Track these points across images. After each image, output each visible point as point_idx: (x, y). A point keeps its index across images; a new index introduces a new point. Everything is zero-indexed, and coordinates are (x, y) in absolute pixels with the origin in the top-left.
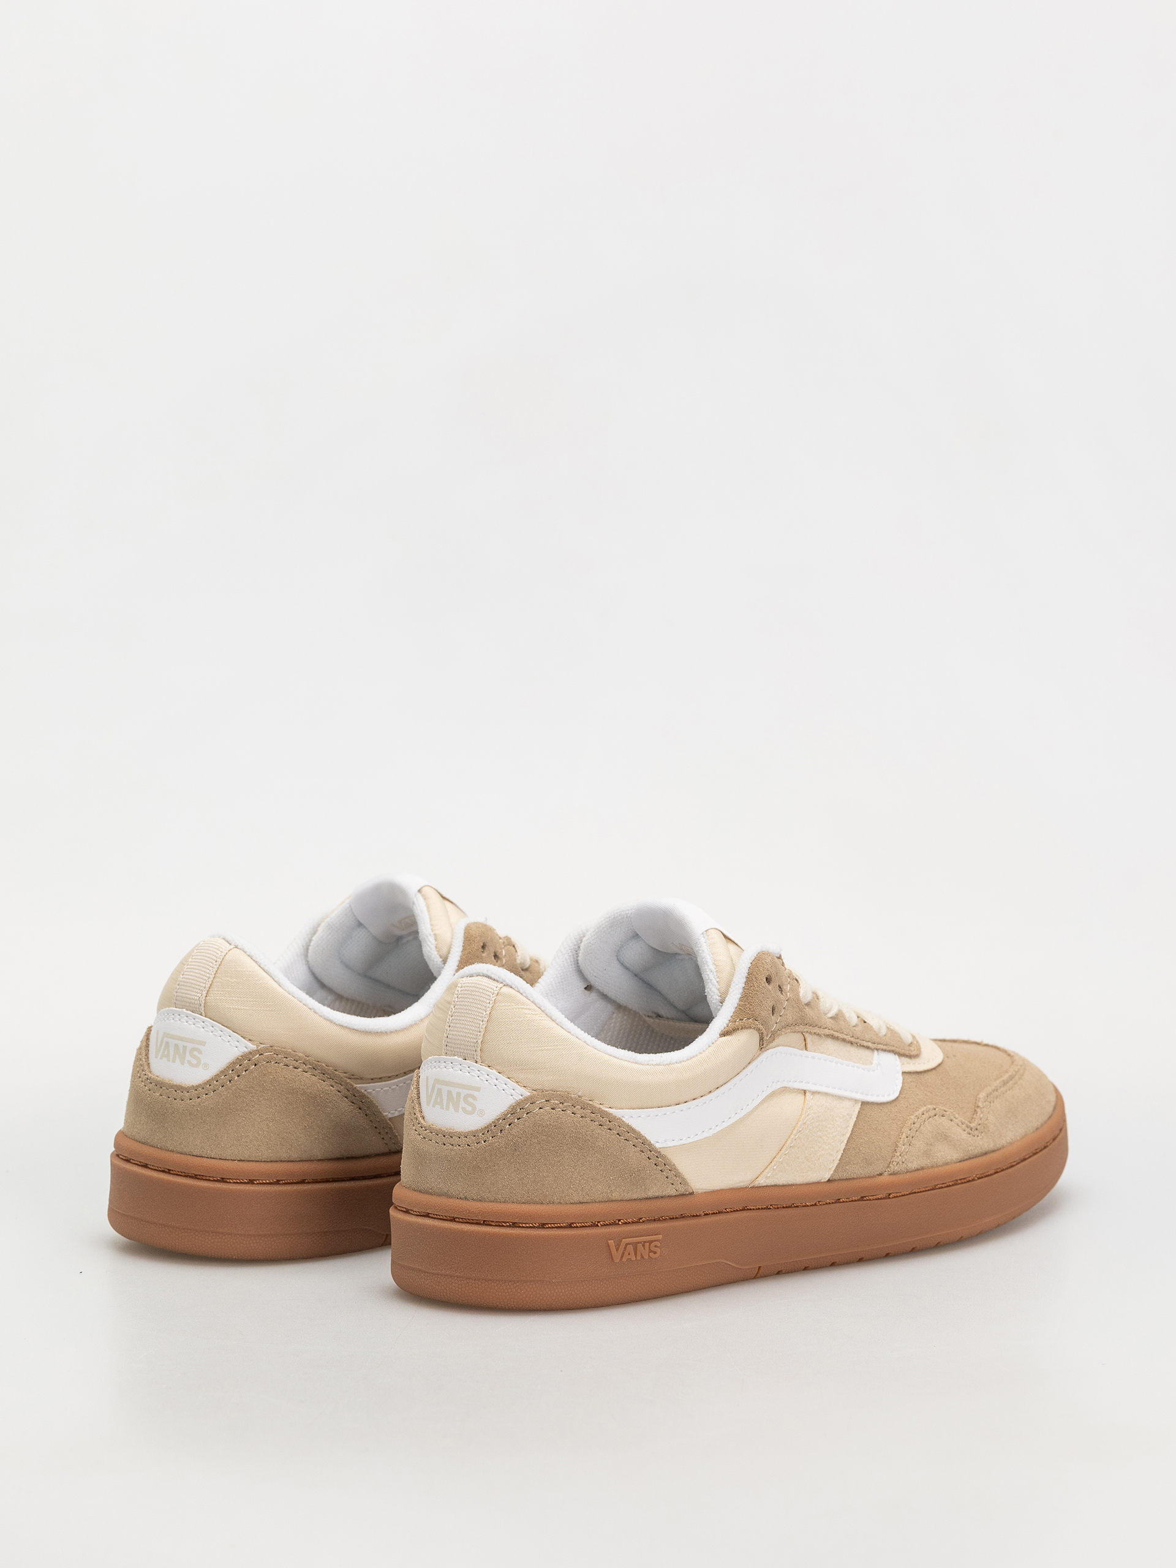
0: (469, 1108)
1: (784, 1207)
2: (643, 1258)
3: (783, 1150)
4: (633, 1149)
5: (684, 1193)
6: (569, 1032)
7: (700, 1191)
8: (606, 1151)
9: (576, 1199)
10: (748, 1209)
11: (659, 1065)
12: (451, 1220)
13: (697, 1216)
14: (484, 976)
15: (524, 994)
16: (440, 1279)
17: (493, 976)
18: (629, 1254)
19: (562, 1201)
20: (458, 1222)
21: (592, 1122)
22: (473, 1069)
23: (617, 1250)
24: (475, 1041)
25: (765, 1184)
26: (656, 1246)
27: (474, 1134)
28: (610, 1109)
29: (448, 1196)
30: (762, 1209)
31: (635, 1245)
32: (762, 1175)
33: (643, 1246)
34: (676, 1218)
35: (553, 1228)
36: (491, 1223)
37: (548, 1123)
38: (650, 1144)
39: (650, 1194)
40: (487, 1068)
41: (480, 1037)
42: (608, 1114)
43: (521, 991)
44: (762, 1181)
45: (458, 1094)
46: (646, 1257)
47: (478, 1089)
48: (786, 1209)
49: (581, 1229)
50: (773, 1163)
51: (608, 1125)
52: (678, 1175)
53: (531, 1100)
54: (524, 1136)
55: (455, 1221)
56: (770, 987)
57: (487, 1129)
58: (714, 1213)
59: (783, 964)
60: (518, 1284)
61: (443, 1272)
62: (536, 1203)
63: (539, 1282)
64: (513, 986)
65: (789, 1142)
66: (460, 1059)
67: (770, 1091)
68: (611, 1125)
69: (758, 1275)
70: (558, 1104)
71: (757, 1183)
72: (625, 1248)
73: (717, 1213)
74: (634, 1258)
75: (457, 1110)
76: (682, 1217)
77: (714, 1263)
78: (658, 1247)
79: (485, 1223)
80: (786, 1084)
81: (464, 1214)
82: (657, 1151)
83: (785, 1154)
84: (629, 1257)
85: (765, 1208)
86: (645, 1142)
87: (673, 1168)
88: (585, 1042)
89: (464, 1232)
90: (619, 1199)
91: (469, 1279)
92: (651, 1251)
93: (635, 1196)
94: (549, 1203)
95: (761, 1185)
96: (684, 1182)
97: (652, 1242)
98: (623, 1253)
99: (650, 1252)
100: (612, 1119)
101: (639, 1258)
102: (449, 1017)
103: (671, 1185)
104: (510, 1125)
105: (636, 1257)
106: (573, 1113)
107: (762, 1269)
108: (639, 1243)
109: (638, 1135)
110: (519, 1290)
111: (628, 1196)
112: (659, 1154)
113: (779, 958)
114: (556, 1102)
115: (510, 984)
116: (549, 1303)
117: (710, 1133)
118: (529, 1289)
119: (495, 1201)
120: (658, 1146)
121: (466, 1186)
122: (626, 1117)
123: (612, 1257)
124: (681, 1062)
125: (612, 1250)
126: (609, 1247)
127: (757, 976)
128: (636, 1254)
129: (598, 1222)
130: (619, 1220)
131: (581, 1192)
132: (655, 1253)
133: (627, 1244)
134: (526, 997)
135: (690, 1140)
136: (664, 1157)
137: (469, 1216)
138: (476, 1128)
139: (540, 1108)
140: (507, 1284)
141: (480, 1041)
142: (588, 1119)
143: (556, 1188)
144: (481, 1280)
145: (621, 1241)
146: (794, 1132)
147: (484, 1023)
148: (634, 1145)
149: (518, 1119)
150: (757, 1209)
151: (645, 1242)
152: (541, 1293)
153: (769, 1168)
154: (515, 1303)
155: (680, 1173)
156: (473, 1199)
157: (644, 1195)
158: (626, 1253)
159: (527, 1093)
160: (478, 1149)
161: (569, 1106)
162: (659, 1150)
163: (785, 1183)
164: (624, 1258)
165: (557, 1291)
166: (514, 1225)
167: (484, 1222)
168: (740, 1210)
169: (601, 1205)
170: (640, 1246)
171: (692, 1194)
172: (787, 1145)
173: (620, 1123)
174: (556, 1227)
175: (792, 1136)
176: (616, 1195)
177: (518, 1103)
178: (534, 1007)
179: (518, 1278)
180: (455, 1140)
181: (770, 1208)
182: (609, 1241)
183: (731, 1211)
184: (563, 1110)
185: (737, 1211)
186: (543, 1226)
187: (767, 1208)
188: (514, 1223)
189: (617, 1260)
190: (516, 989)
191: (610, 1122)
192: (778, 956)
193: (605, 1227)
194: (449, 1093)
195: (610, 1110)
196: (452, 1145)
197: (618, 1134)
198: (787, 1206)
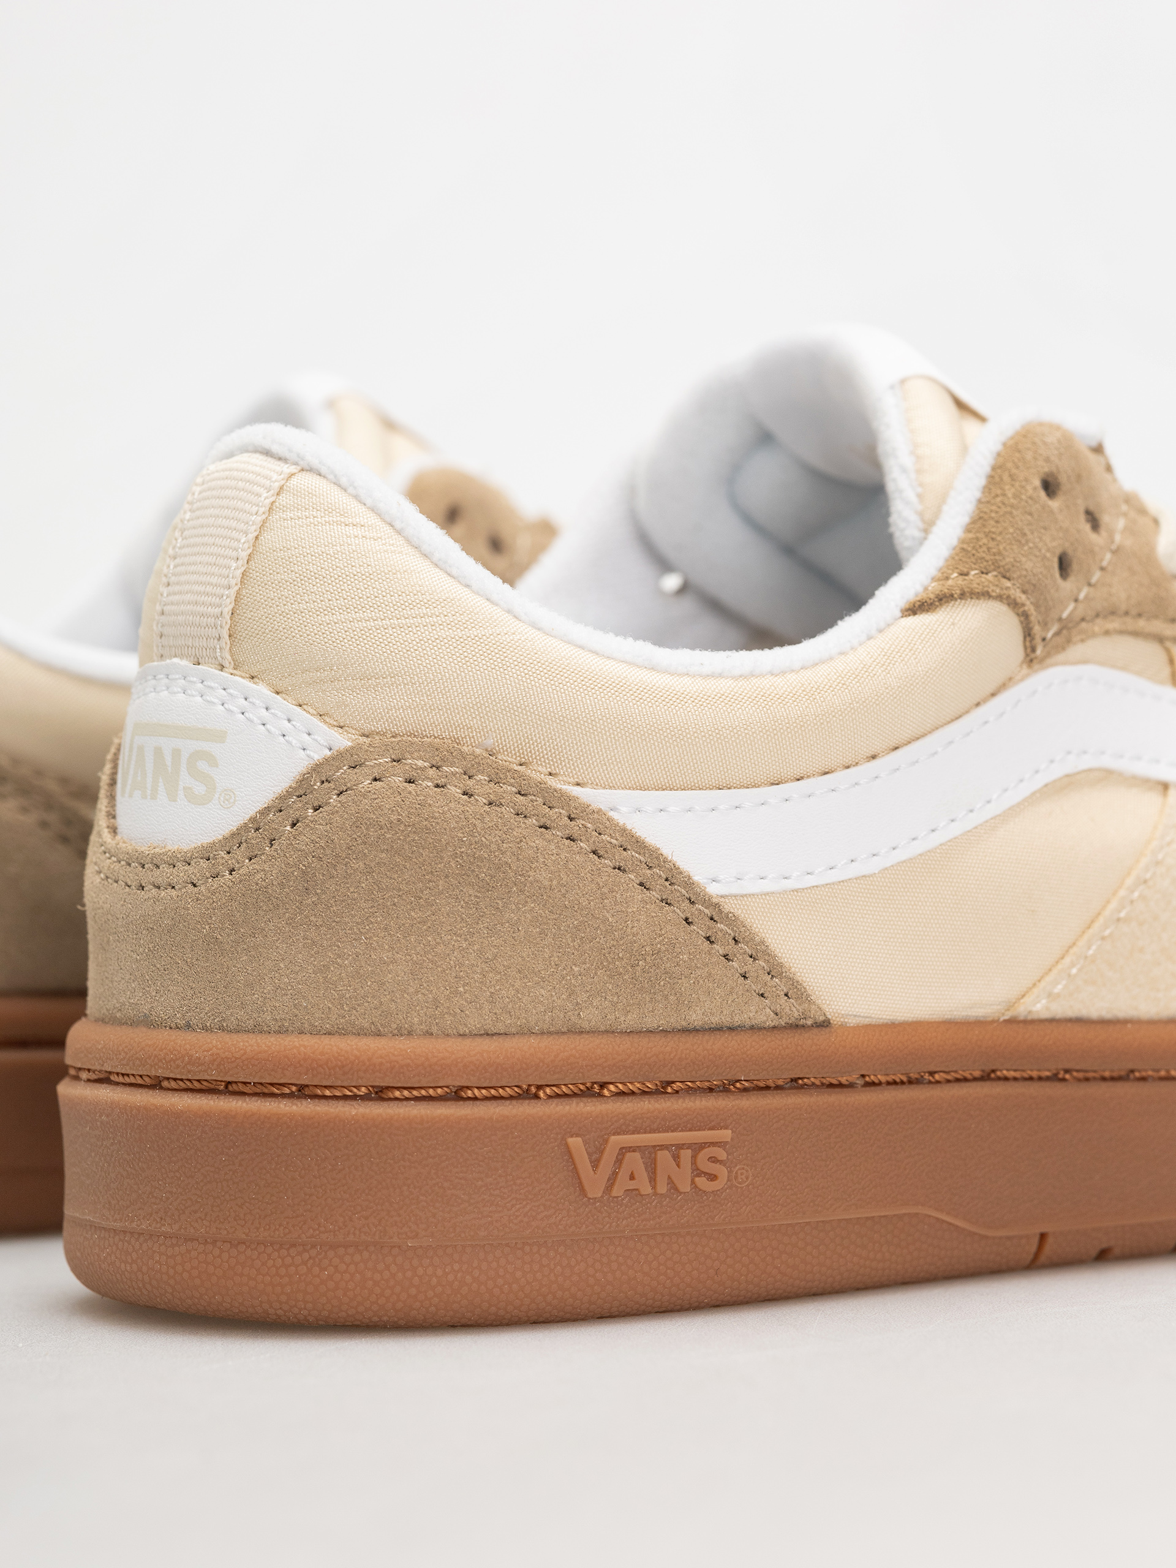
0: (200, 789)
1: (1104, 1079)
2: (676, 1189)
3: (1097, 926)
4: (639, 894)
5: (802, 1022)
6: (467, 586)
7: (852, 1022)
8: (559, 895)
9: (474, 1023)
10: (999, 1079)
11: (721, 676)
12: (152, 1087)
13: (841, 1085)
14: (256, 451)
15: (351, 490)
16: (129, 1243)
17: (275, 448)
18: (632, 1177)
19: (434, 1029)
20: (169, 1089)
21: (520, 819)
22: (213, 684)
23: (595, 1164)
24: (217, 610)
25: (1045, 1015)
26: (713, 1160)
27: (207, 854)
28: (578, 788)
29: (148, 1022)
30: (1040, 1079)
31: (650, 1153)
32: (1035, 991)
33: (676, 1158)
34: (778, 1088)
35: (407, 1099)
36: (242, 1088)
37: (394, 818)
38: (689, 883)
39: (696, 1017)
40: (247, 683)
41: (228, 600)
42: (565, 799)
43: (344, 481)
44: (1038, 1006)
45: (176, 753)
46: (685, 1187)
47: (220, 736)
48: (1111, 1084)
49: (488, 1103)
50: (1067, 960)
51: (566, 826)
52: (775, 970)
53: (353, 760)
54: (328, 852)
55: (161, 1088)
56: (1054, 504)
57: (236, 839)
58: (895, 1083)
59: (1109, 469)
60: (313, 1252)
61: (134, 1225)
62: (361, 1033)
63: (372, 1248)
64: (323, 470)
65: (1113, 905)
66: (184, 663)
67: (1057, 772)
68: (574, 828)
69: (1043, 1258)
70: (423, 769)
71: (1022, 1010)
72: (619, 1161)
73: (902, 1083)
74: (647, 1189)
75: (172, 797)
76: (795, 1084)
77: (900, 1217)
78: (721, 1162)
79: (229, 1089)
80: (1107, 762)
81: (178, 1066)
82: (708, 902)
83: (1103, 938)
84: (632, 1185)
85: (1048, 1079)
86: (673, 876)
87: (759, 952)
88: (509, 611)
89: (178, 1115)
90: (603, 1028)
91: (192, 1240)
92: (698, 1172)
93: (651, 1022)
94: (399, 1033)
95: (1035, 1016)
96: (795, 991)
97: (702, 1146)
98: (615, 1174)
99: (698, 1175)
100: (576, 812)
101: (662, 1188)
102: (168, 560)
103: (758, 998)
104: (293, 825)
105: (654, 1188)
106: (465, 793)
107: (1050, 1240)
108: (662, 1147)
109: (653, 858)
110: (316, 1270)
111: (630, 1020)
112: (716, 913)
113: (1098, 449)
114: (420, 763)
115: (315, 463)
116: (399, 1305)
117: (873, 866)
118: (343, 1267)
119: (258, 1029)
120: (713, 890)
121: (190, 993)
122: (624, 809)
123: (581, 1183)
124: (783, 673)
125: (579, 1167)
126: (571, 1156)
127: (1014, 471)
128: (653, 1180)
129: (539, 1087)
130: (603, 1086)
131: (487, 1006)
132: (713, 1177)
133: (624, 1151)
134: (356, 497)
135: (810, 881)
136: (731, 920)
137: (189, 1072)
138: (210, 840)
139: (375, 780)
140: (284, 1252)
141: (227, 610)
142: (507, 812)
143: (417, 992)
144: (219, 1244)
145: (606, 1141)
146: (1129, 882)
147: (240, 562)
148: (641, 884)
149: (316, 810)
150: (1025, 1079)
151: (680, 1147)
152: (377, 1277)
153: (1055, 971)
154: (310, 1306)
155: (781, 965)
156: (205, 1028)
157: (675, 1021)
158: (624, 1174)
159: (342, 741)
160: (214, 893)
161: (454, 774)
162: (714, 900)
163: (1106, 1014)
164: (616, 1187)
165: (420, 1271)
166: (302, 1092)
167: (226, 1087)
168: (975, 1079)
169: (546, 1042)
170: (664, 1157)
171: (824, 1024)
172: (1107, 912)
173: (602, 823)
174: (416, 1099)
175: (1122, 893)
176: (590, 1017)
177: (317, 768)
178: (373, 519)
179: (312, 1236)
180: (165, 874)
181: (1064, 1080)
182: (570, 1140)
183: (948, 1081)
184: (437, 786)
185: (966, 1080)
186: (380, 1094)
187: (1055, 1078)
188: (302, 1088)
189: (595, 1191)
190: (331, 477)
191: (571, 819)
192: (1094, 444)
193: (556, 1101)
194: (158, 752)
195: (576, 791)
196: (159, 888)
197: (594, 852)
198: (1115, 1074)
